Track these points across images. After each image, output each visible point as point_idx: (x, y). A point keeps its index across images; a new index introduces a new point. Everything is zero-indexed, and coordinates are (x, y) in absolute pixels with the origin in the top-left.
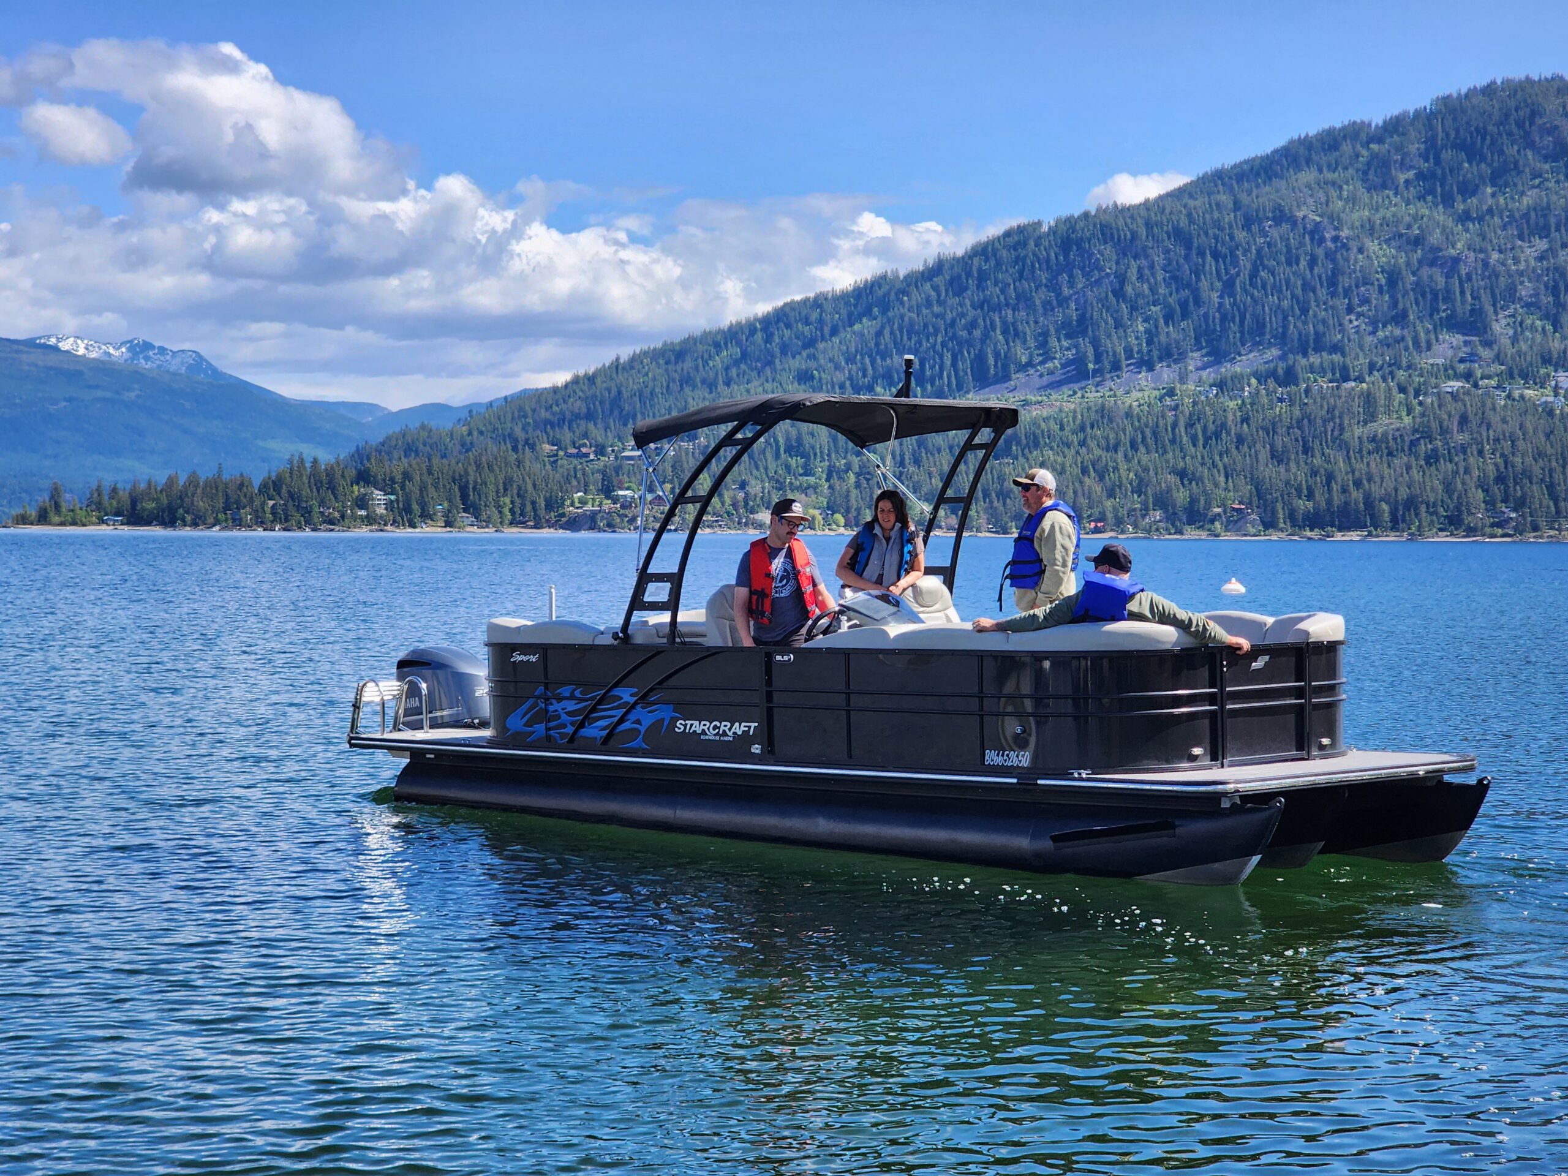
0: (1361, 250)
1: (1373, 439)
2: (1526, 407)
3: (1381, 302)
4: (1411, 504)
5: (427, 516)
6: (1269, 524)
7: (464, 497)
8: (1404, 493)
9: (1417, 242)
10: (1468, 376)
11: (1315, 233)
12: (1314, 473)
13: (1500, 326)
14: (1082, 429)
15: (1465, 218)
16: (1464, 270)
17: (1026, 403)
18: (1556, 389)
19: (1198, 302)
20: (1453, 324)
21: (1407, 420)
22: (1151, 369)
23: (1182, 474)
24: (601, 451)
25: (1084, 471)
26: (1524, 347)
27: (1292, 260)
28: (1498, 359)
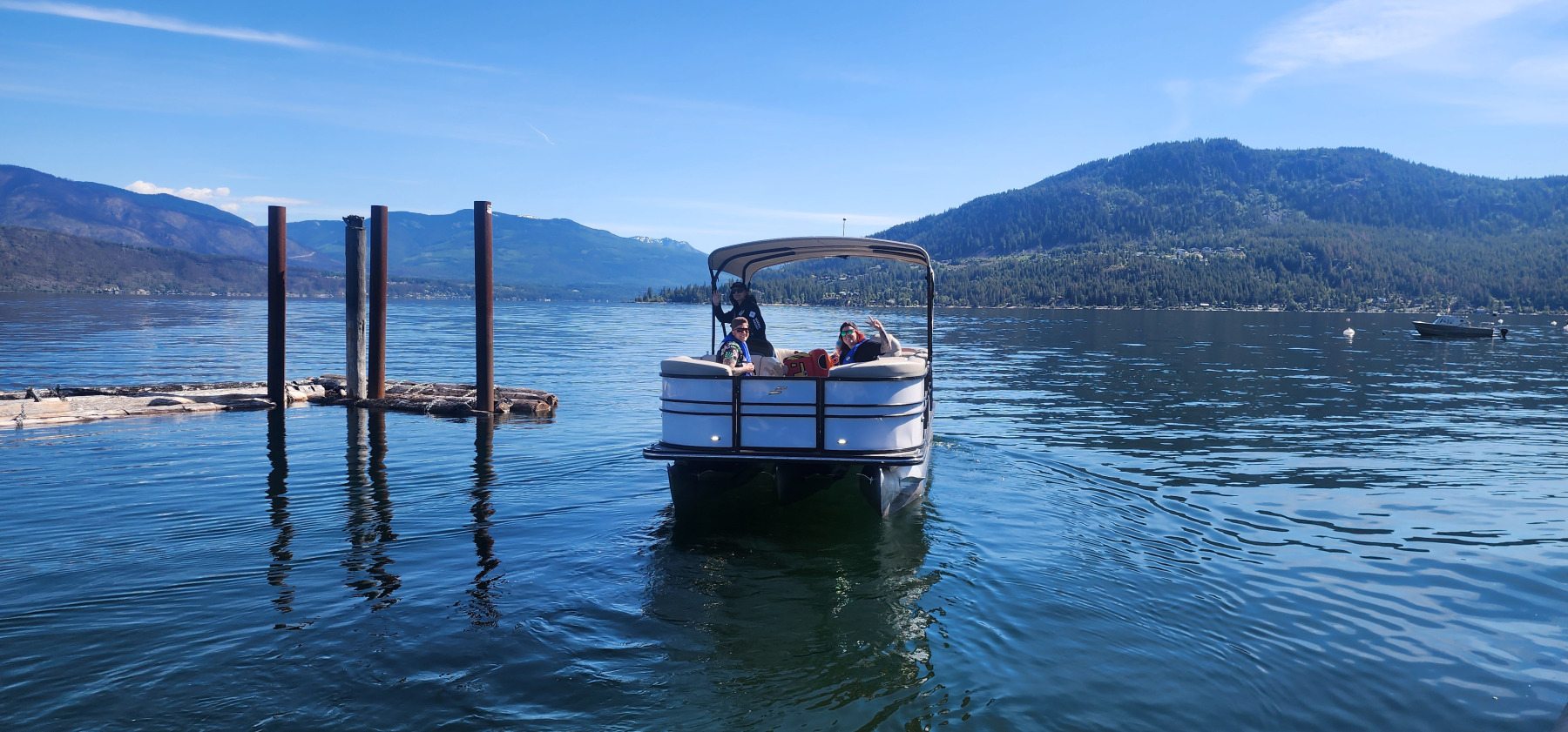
0: (1104, 205)
1: (1110, 273)
2: (1168, 262)
3: (1111, 224)
6: (1072, 303)
7: (788, 294)
8: (1122, 292)
9: (1125, 202)
10: (1144, 250)
11: (1088, 198)
12: (1089, 285)
13: (1156, 233)
14: (1003, 269)
15: (1143, 194)
16: (1142, 212)
17: (981, 261)
18: (1178, 254)
19: (1044, 224)
20: (1138, 232)
21: (1122, 266)
22: (1027, 249)
23: (1041, 286)
24: (832, 278)
25: (1004, 284)
26: (1165, 239)
27: (1078, 209)
28: (1156, 244)
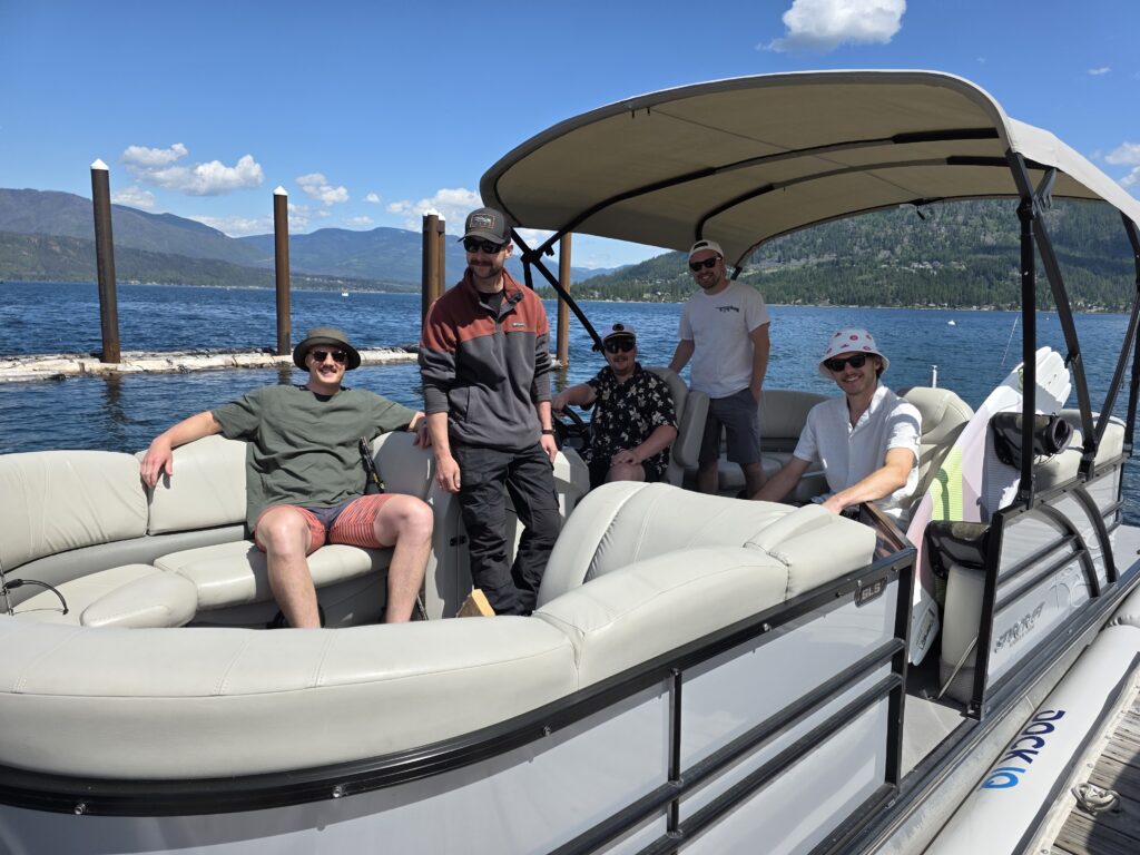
0: (860, 228)
1: (861, 281)
2: (904, 272)
4: (871, 298)
5: (608, 298)
8: (869, 295)
10: (888, 263)
12: (845, 290)
13: (898, 250)
14: (780, 277)
15: (890, 219)
18: (914, 266)
22: (799, 260)
26: (904, 255)
28: (897, 258)
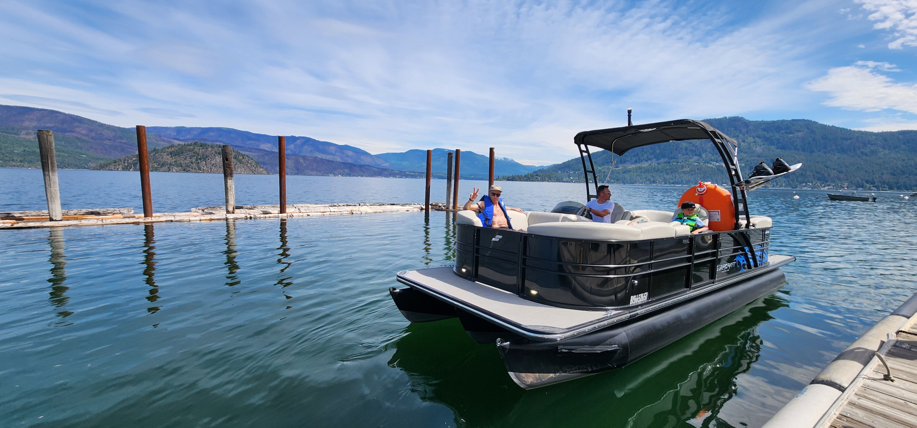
0: (682, 144)
3: (684, 152)
4: (689, 181)
7: (550, 178)
9: (691, 143)
12: (673, 176)
16: (698, 147)
18: (713, 164)
20: (696, 155)
21: (688, 169)
22: (647, 161)
24: (567, 172)
25: (637, 175)
26: (708, 158)
